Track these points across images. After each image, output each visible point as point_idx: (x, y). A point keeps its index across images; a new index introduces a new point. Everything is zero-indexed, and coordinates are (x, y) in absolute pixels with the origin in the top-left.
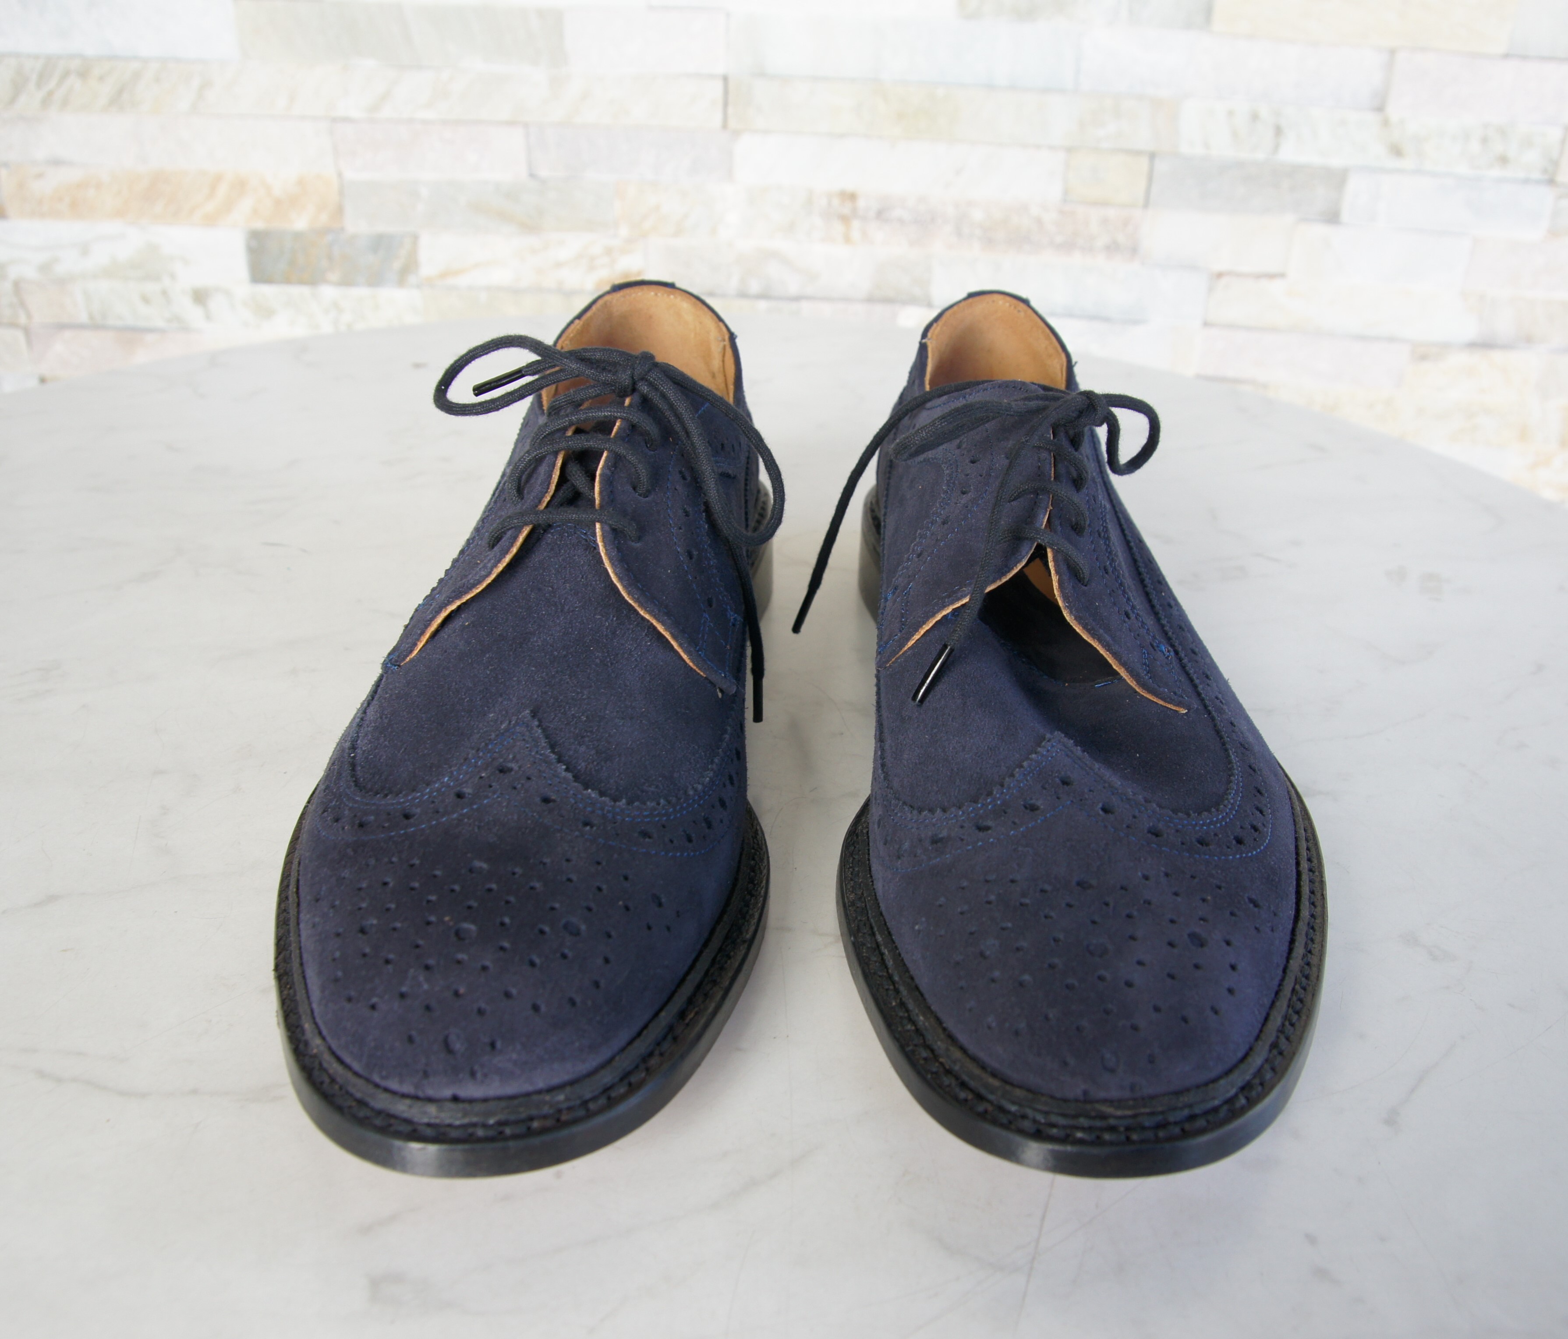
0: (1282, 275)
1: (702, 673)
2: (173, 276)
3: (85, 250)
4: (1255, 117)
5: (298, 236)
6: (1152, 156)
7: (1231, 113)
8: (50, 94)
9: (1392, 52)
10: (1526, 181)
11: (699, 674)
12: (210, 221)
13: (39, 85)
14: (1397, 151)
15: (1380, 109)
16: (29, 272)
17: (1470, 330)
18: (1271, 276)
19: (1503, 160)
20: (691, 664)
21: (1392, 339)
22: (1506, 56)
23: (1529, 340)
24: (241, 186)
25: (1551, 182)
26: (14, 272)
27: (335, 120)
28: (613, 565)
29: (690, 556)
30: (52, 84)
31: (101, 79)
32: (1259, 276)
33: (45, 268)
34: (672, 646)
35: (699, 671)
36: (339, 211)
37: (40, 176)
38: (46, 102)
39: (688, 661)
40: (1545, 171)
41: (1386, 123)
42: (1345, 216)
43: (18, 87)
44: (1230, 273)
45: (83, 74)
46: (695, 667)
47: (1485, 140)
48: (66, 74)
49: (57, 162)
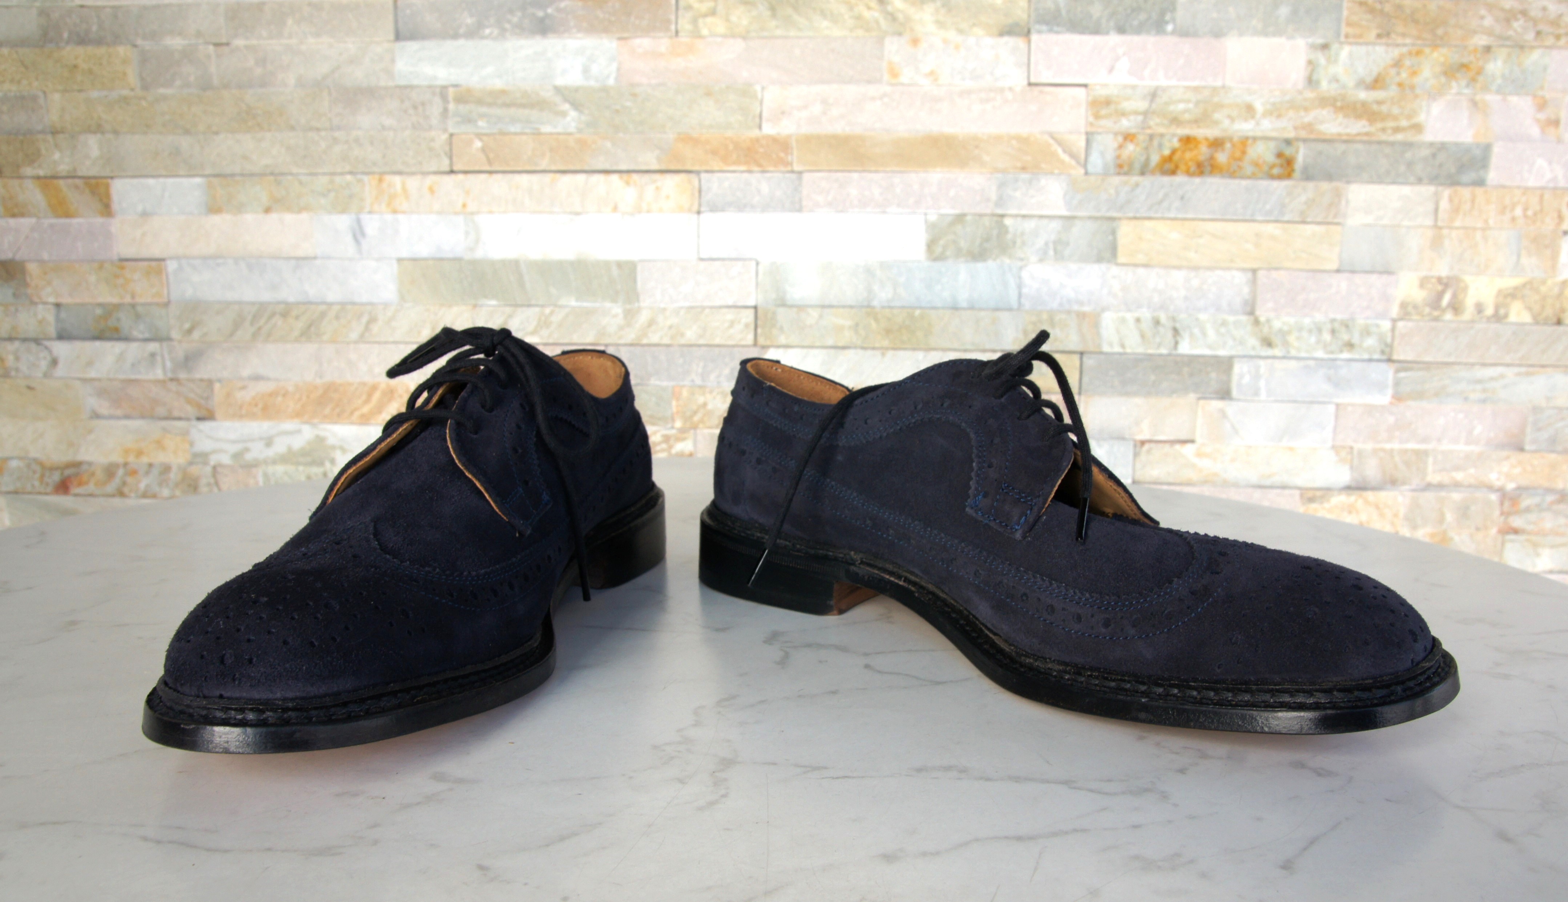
0: (1192, 441)
1: (505, 518)
2: (333, 462)
3: (269, 442)
4: (1157, 322)
6: (1082, 354)
7: (1138, 320)
8: (260, 329)
9: (1254, 271)
10: (1370, 360)
11: (502, 518)
12: (365, 419)
13: (252, 324)
14: (1268, 343)
15: (1251, 313)
16: (226, 459)
17: (1344, 476)
18: (1184, 442)
19: (1350, 346)
20: (497, 510)
21: (1284, 487)
22: (1338, 271)
23: (1393, 482)
24: (390, 392)
25: (1389, 360)
26: (213, 460)
28: (452, 443)
29: (515, 450)
30: (262, 322)
31: (297, 318)
32: (1173, 442)
33: (237, 456)
34: (484, 497)
35: (503, 516)
37: (244, 388)
38: (255, 336)
39: (495, 508)
40: (1382, 352)
41: (1257, 322)
42: (1235, 393)
43: (237, 324)
44: (1150, 441)
45: (285, 315)
46: (500, 513)
47: (1333, 332)
48: (273, 314)
49: (257, 378)
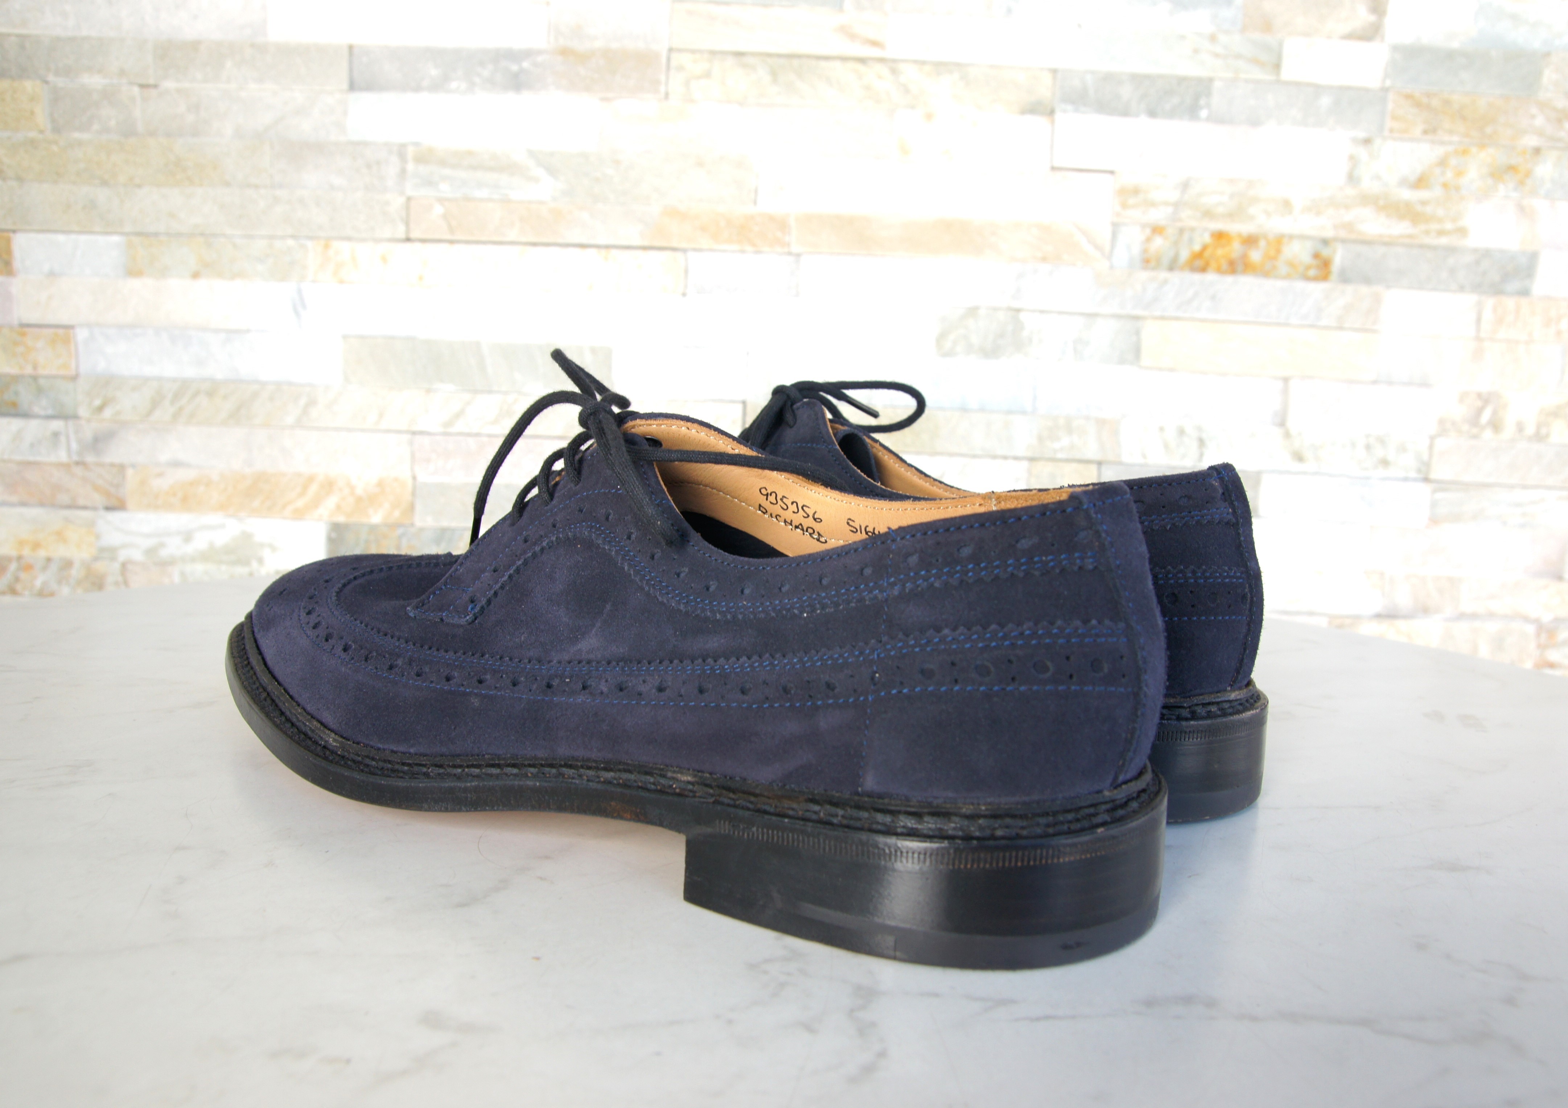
2: (261, 561)
3: (188, 537)
4: (1181, 432)
5: (373, 528)
6: (1100, 464)
7: (1162, 430)
8: (181, 409)
9: (1286, 380)
10: (1406, 479)
12: (299, 515)
13: (172, 403)
14: (1299, 457)
15: (1282, 424)
16: (137, 555)
19: (1385, 463)
21: (1311, 614)
22: (1375, 382)
23: (1425, 611)
24: (329, 486)
25: (1426, 480)
26: (123, 555)
27: (414, 433)
30: (184, 401)
31: (225, 398)
33: (151, 552)
36: (412, 507)
37: (160, 475)
38: (176, 416)
40: (1419, 471)
41: (1288, 435)
43: (156, 403)
45: (210, 394)
47: (1368, 447)
48: (196, 394)
49: (177, 464)
